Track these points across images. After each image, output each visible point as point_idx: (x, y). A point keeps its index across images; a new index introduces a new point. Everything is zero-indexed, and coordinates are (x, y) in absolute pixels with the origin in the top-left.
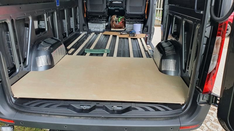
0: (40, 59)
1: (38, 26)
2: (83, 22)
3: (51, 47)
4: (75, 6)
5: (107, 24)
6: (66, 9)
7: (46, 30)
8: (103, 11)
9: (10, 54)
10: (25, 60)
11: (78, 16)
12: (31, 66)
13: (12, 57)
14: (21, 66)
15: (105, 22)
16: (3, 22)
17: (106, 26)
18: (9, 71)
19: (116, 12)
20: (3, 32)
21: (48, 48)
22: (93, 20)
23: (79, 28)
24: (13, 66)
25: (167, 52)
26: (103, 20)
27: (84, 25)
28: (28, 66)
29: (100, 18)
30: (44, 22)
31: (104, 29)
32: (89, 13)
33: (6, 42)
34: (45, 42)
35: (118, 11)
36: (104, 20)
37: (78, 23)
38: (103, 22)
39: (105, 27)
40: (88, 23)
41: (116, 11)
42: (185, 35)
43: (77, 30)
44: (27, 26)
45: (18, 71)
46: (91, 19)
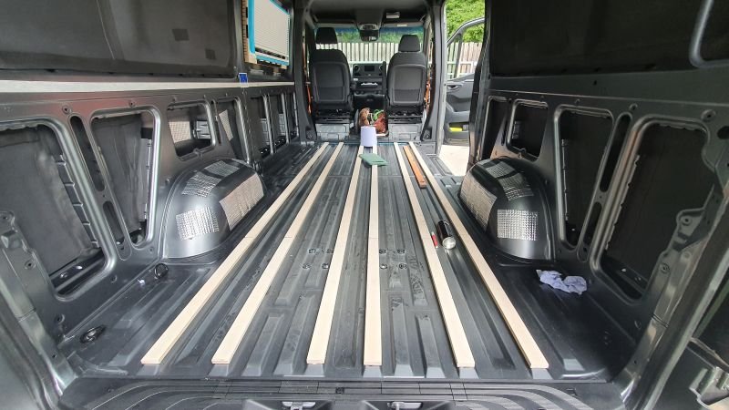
1: (192, 134)
3: (218, 185)
4: (289, 92)
5: (352, 125)
6: (267, 96)
7: (214, 142)
8: (343, 100)
11: (296, 112)
13: (87, 228)
14: (122, 247)
16: (34, 125)
17: (351, 129)
19: (368, 102)
20: (43, 158)
21: (210, 188)
22: (326, 118)
23: (298, 135)
25: (510, 191)
27: (308, 129)
28: (155, 242)
29: (340, 113)
30: (206, 123)
31: (347, 134)
32: (318, 104)
36: (346, 118)
37: (297, 125)
38: (344, 121)
40: (317, 125)
43: (295, 138)
44: (148, 134)
45: (111, 262)
46: (320, 116)
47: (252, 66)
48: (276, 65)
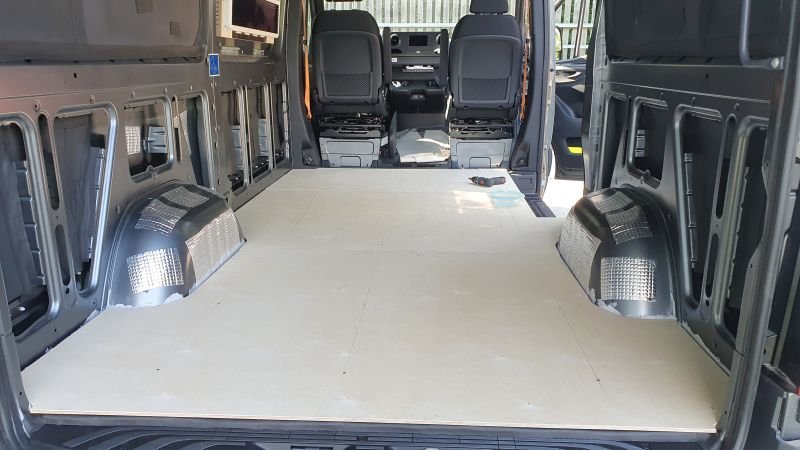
0: (142, 264)
1: (142, 146)
2: (305, 136)
3: (184, 219)
4: (276, 81)
5: (385, 141)
6: (244, 89)
7: (171, 157)
8: (371, 97)
9: (28, 244)
10: (87, 266)
11: (285, 115)
12: (110, 291)
13: (36, 257)
14: (67, 291)
15: (377, 133)
16: (8, 123)
17: (382, 148)
18: (23, 309)
19: (415, 101)
20: (5, 165)
21: (173, 222)
22: (336, 129)
23: (288, 155)
24: (37, 292)
25: (618, 230)
26: (370, 129)
27: (306, 146)
28: (98, 291)
29: (362, 121)
30: (162, 129)
31: (377, 158)
32: (324, 104)
33: (15, 200)
34: (164, 201)
35: (421, 97)
36: (374, 129)
37: (286, 138)
38: (370, 134)
39: (377, 151)
40: (321, 140)
41: (416, 97)
42: (683, 164)
43: (283, 162)
44: (100, 142)
45: (55, 307)
46: (328, 125)
47: (224, 41)
48: (259, 39)
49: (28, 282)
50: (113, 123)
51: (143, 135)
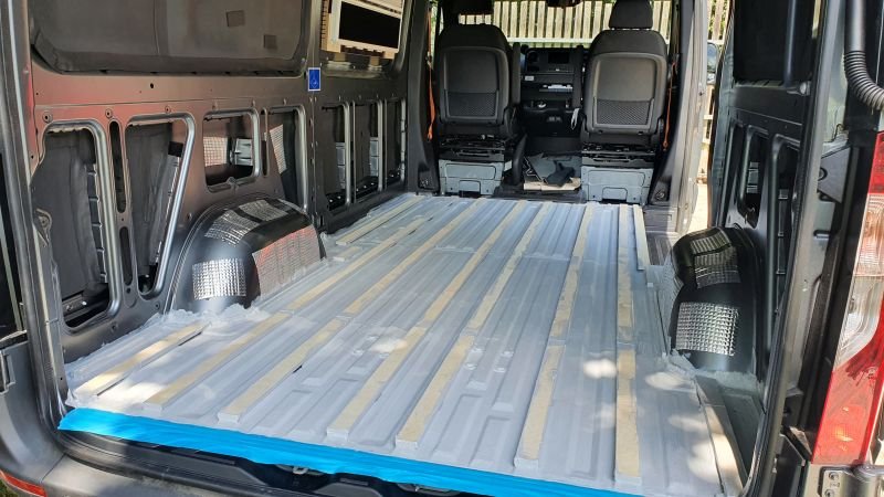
2: (423, 158)
5: (508, 166)
7: (257, 170)
9: (93, 243)
10: (154, 269)
12: (175, 296)
13: (100, 255)
14: (129, 291)
15: (502, 157)
17: (504, 174)
18: (84, 303)
20: (77, 167)
21: (242, 233)
22: (459, 150)
23: (403, 176)
24: (99, 289)
25: (702, 273)
26: (493, 152)
27: (422, 168)
28: (162, 293)
30: (249, 142)
31: (498, 184)
32: (446, 124)
33: (84, 200)
34: (239, 212)
36: (497, 152)
37: (403, 158)
38: (495, 157)
39: (499, 175)
41: (552, 119)
44: (177, 150)
45: (115, 305)
46: (449, 146)
47: (332, 55)
48: (375, 53)
49: (91, 278)
50: (191, 134)
51: (230, 147)
